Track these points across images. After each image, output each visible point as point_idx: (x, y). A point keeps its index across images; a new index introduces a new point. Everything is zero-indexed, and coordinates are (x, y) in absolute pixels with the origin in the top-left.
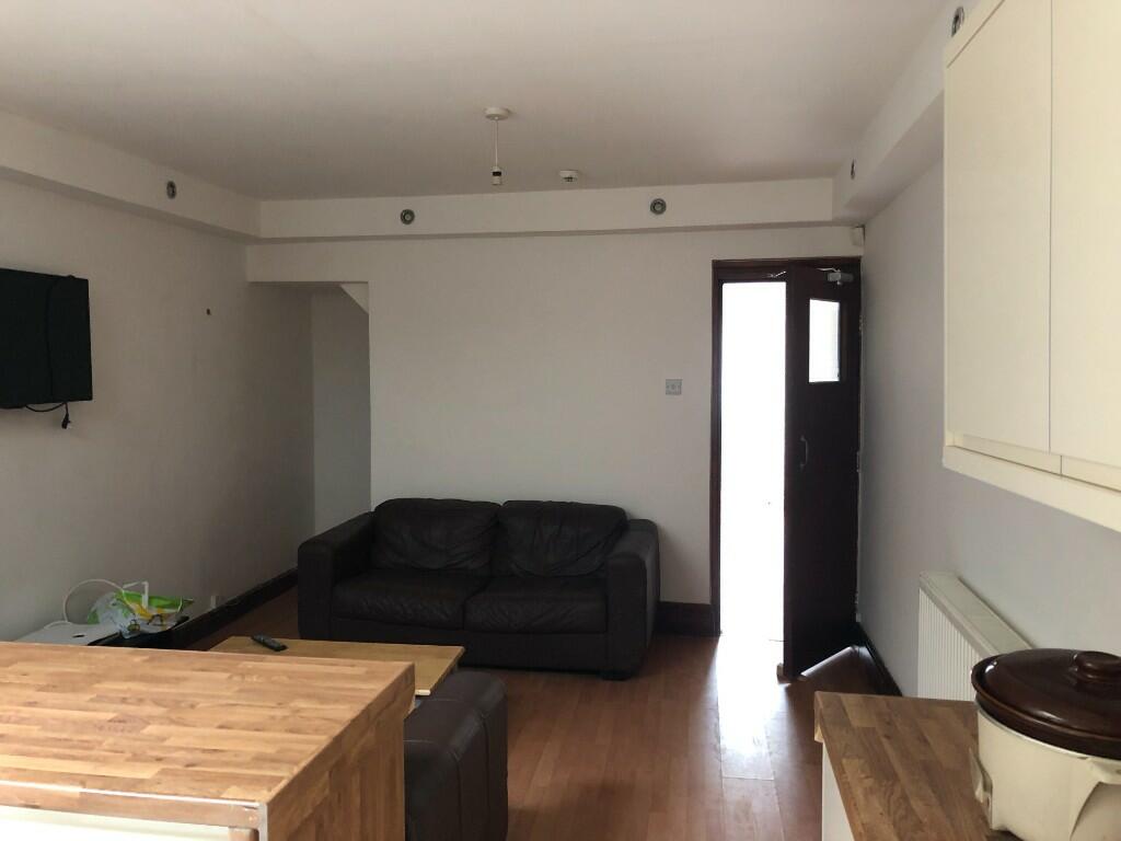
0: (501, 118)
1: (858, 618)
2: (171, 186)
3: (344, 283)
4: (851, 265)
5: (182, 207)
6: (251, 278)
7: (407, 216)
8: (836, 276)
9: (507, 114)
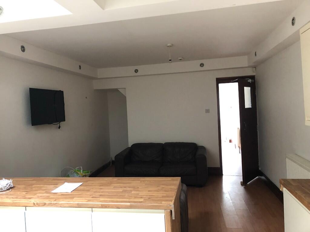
0: (170, 46)
1: (260, 169)
2: (80, 66)
3: (119, 88)
4: (253, 77)
5: (82, 72)
6: (95, 88)
7: (136, 71)
8: (250, 81)
9: (172, 46)
